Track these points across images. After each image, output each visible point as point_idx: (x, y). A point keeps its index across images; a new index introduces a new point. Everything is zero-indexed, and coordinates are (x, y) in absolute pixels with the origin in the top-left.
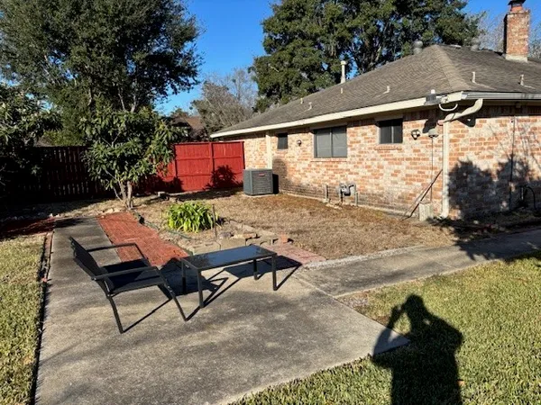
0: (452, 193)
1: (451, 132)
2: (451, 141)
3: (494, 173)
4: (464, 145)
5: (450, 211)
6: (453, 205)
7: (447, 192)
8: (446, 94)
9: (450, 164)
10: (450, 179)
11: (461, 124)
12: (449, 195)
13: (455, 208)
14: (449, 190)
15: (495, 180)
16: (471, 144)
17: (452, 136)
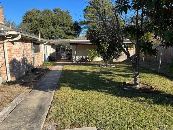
0: (11, 71)
1: (7, 47)
2: (8, 50)
3: (21, 62)
4: (13, 52)
5: (11, 78)
6: (12, 76)
7: (9, 71)
8: (7, 31)
9: (9, 59)
10: (10, 65)
11: (11, 43)
12: (10, 72)
13: (13, 77)
14: (10, 70)
15: (21, 64)
16: (15, 52)
17: (8, 48)
